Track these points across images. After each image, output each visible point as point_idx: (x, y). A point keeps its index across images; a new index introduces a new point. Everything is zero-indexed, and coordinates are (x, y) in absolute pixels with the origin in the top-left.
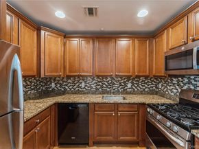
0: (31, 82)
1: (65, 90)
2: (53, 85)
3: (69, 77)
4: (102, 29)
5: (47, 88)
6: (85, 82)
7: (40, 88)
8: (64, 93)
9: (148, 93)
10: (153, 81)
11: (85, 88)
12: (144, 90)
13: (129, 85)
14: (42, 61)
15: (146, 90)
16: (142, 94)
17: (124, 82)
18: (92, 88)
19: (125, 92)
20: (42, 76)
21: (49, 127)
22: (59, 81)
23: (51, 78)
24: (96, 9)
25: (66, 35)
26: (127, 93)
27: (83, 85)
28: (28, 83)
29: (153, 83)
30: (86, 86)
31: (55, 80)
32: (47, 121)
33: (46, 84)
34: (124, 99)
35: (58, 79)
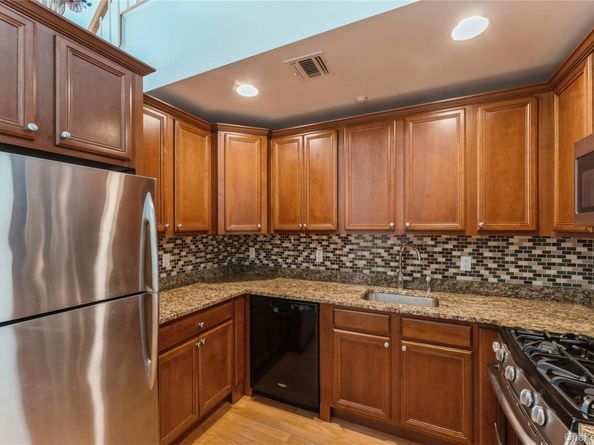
0: (206, 245)
1: (277, 266)
2: (252, 253)
3: (285, 234)
4: (361, 99)
5: (240, 260)
6: (325, 249)
7: (225, 258)
8: (273, 273)
9: (544, 296)
10: (571, 251)
11: (322, 264)
12: (528, 282)
13: (465, 263)
14: (220, 199)
15: (538, 283)
16: (516, 296)
17: (446, 253)
18: (342, 265)
19: (447, 284)
20: (221, 231)
21: (229, 346)
22: (263, 243)
23: (247, 237)
24: (318, 58)
25: (273, 131)
26: (455, 289)
27: (319, 256)
28: (201, 246)
29: (573, 258)
30: (326, 258)
31: (255, 242)
32: (224, 331)
33: (238, 252)
34: (437, 304)
35: (261, 238)
